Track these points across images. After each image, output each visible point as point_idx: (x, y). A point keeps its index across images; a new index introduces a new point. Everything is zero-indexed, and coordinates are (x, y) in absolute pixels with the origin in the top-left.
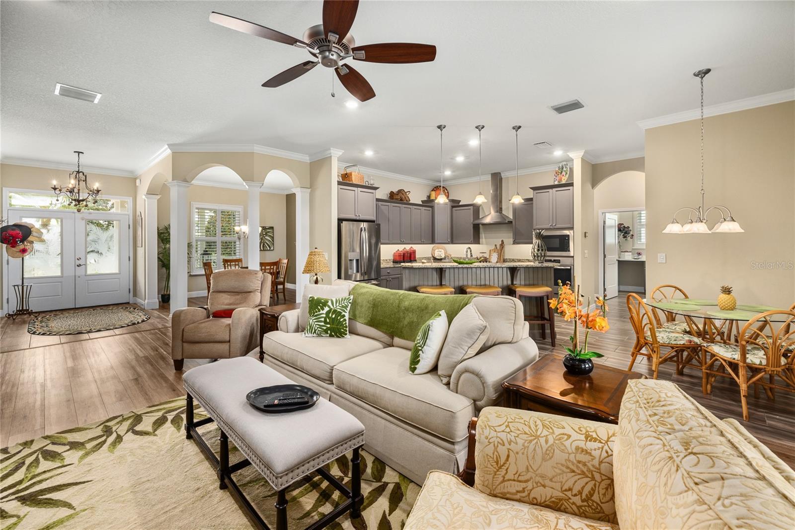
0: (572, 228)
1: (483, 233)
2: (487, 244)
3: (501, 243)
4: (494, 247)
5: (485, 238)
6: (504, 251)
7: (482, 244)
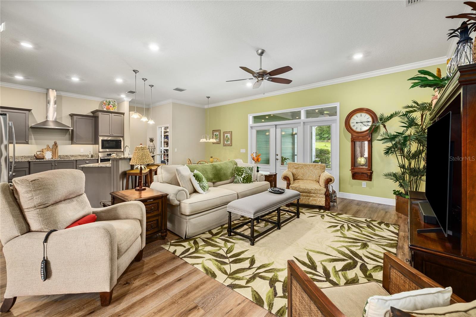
0: (123, 137)
1: (32, 134)
2: (37, 144)
3: (54, 144)
4: (45, 147)
5: (35, 139)
6: (58, 149)
7: (31, 144)
